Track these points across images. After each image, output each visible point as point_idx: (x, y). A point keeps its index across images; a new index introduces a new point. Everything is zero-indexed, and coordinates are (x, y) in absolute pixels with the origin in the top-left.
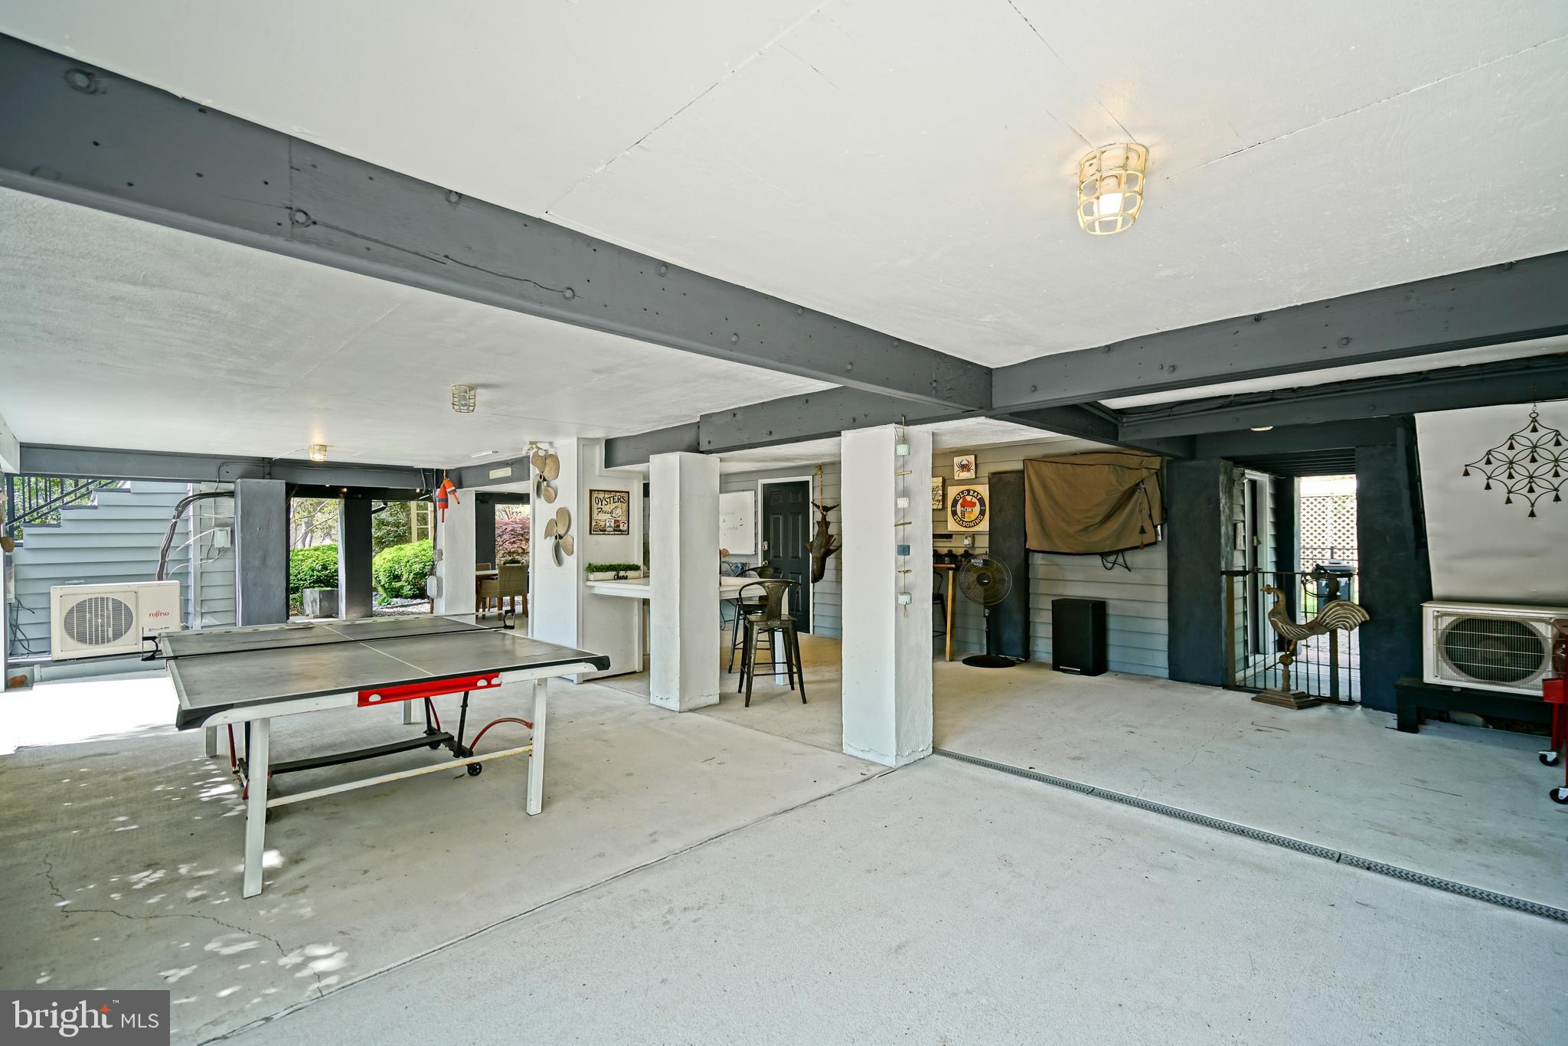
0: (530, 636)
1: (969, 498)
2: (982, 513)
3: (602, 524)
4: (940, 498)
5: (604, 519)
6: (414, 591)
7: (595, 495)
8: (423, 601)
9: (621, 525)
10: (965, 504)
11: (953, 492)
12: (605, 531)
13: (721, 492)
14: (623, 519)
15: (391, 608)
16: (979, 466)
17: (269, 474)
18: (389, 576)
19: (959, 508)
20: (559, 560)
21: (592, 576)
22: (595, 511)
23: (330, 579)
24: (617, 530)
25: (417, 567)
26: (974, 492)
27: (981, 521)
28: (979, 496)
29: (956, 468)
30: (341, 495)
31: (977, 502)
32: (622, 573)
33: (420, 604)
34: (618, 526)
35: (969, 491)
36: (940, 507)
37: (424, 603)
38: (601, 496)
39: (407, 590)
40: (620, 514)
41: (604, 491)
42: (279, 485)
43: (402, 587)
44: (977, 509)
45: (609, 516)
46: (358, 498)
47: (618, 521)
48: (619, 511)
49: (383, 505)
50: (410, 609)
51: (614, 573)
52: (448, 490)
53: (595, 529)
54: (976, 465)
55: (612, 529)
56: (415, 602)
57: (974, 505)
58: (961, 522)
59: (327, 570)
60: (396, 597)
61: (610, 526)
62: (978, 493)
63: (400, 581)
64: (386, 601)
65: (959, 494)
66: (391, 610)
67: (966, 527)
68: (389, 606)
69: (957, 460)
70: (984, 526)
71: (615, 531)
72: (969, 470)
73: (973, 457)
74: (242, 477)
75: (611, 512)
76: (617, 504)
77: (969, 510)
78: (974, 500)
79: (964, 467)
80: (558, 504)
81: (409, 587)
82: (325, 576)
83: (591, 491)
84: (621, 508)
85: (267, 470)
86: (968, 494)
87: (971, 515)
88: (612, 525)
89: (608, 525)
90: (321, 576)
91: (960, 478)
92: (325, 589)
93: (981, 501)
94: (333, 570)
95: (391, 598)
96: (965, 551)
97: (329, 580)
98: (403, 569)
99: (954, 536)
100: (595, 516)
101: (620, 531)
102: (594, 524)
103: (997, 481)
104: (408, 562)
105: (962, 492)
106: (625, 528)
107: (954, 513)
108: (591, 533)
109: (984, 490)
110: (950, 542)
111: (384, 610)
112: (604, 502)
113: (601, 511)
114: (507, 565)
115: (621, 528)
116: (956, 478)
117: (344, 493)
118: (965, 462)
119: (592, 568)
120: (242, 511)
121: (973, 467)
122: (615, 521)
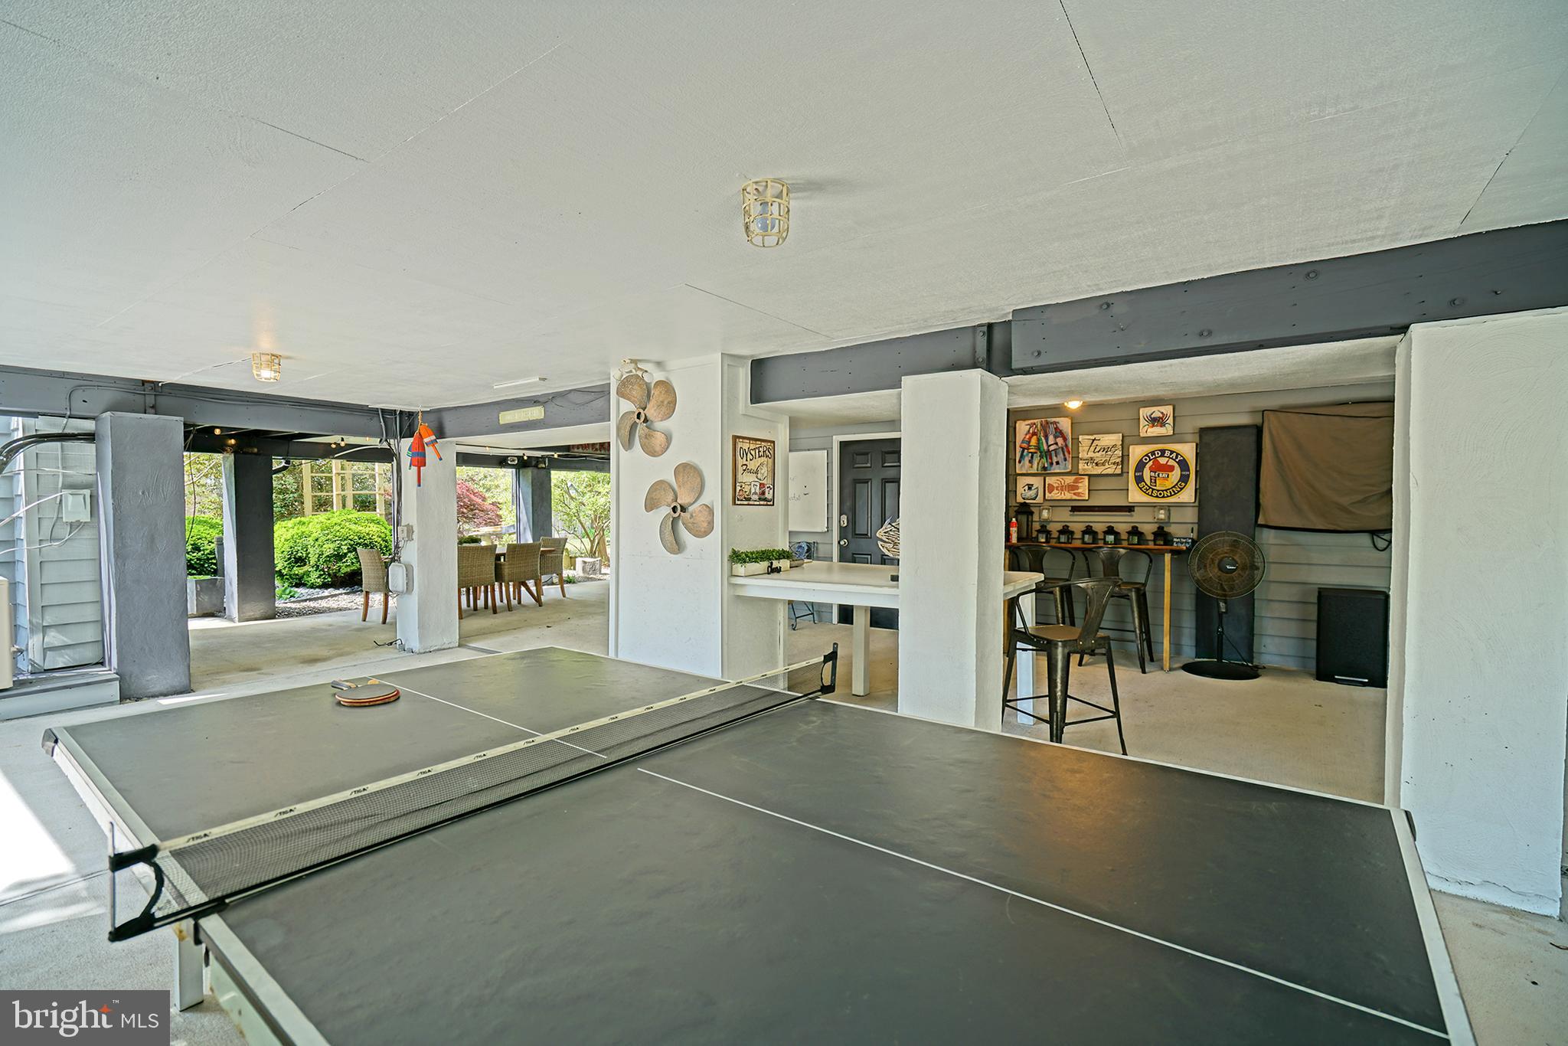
0: (612, 655)
1: (1163, 461)
2: (1184, 479)
3: (747, 489)
4: (1119, 460)
5: (749, 482)
6: (324, 578)
7: (739, 444)
8: (337, 592)
9: (767, 491)
10: (1158, 468)
11: (1137, 452)
12: (749, 499)
13: (790, 451)
14: (768, 482)
15: (294, 602)
16: (1177, 419)
17: (153, 407)
18: (289, 559)
19: (1147, 474)
20: (677, 546)
21: (740, 569)
22: (740, 469)
23: (205, 562)
24: (762, 498)
25: (329, 549)
26: (1172, 452)
27: (1181, 489)
28: (1179, 458)
29: (1143, 422)
30: (228, 449)
31: (1176, 465)
32: (774, 564)
33: (335, 595)
34: (763, 493)
35: (1163, 452)
36: (1119, 471)
37: (341, 594)
38: (746, 445)
39: (314, 577)
40: (766, 475)
41: (750, 439)
42: (175, 425)
43: (308, 574)
44: (1176, 474)
45: (754, 477)
46: (252, 453)
47: (763, 485)
48: (764, 471)
49: (283, 464)
50: (323, 604)
51: (766, 564)
52: (426, 440)
53: (739, 498)
54: (1174, 417)
55: (757, 497)
56: (327, 593)
57: (1172, 468)
58: (1148, 490)
59: (200, 551)
60: (297, 586)
61: (755, 493)
62: (1178, 454)
63: (305, 565)
64: (288, 591)
65: (1147, 455)
66: (297, 605)
67: (1157, 497)
68: (293, 599)
69: (1145, 412)
70: (1188, 495)
71: (759, 499)
72: (1163, 425)
73: (1171, 407)
74: (114, 408)
75: (757, 472)
76: (762, 459)
77: (1163, 475)
78: (1171, 463)
79: (1155, 421)
80: (674, 457)
81: (318, 573)
82: (198, 559)
83: (735, 438)
84: (767, 466)
85: (150, 400)
86: (1162, 455)
87: (1167, 483)
88: (758, 491)
89: (753, 490)
90: (191, 560)
91: (1149, 435)
92: (202, 577)
93: (1183, 464)
94: (208, 551)
95: (292, 587)
96: (1159, 528)
97: (203, 565)
98: (311, 550)
99: (1136, 509)
100: (740, 478)
101: (765, 500)
102: (738, 488)
103: (1206, 436)
104: (317, 540)
105: (1153, 453)
106: (771, 497)
107: (1139, 480)
108: (734, 504)
109: (1188, 451)
110: (1132, 516)
111: (289, 605)
112: (748, 456)
113: (745, 469)
114: (465, 545)
115: (767, 495)
116: (1142, 435)
117: (232, 446)
118: (1157, 414)
119: (737, 557)
120: (113, 464)
121: (1170, 421)
122: (761, 484)
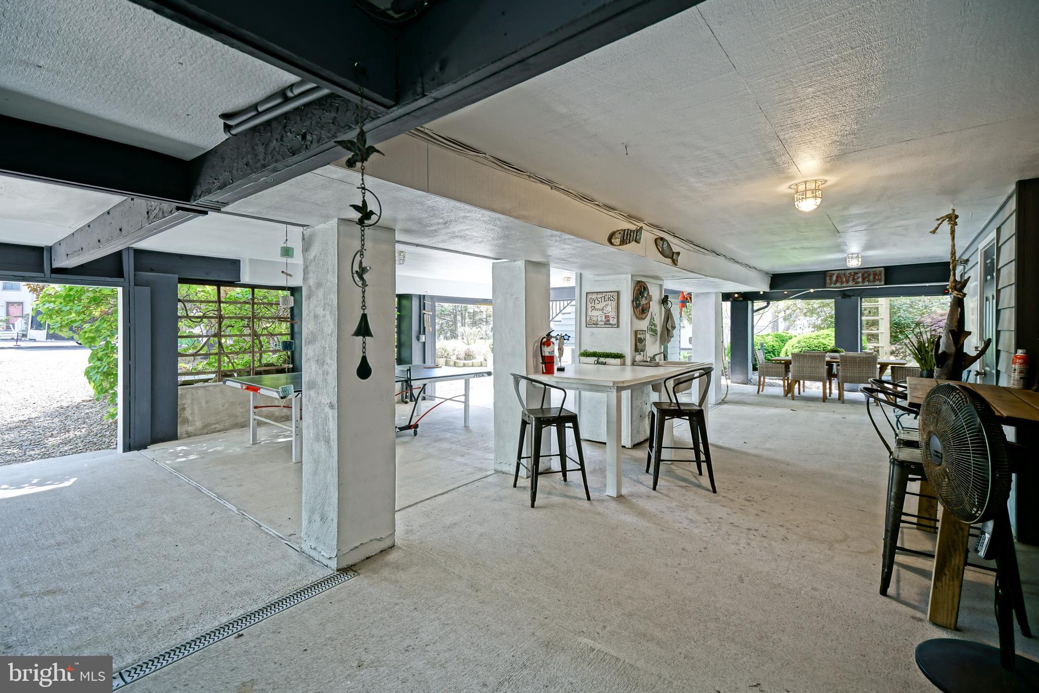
3: (595, 319)
5: (597, 315)
7: (589, 297)
9: (611, 319)
12: (597, 324)
14: (613, 314)
21: (582, 360)
22: (590, 309)
24: (607, 323)
32: (602, 360)
34: (608, 321)
38: (594, 296)
40: (610, 310)
41: (597, 293)
45: (600, 312)
47: (608, 316)
48: (609, 308)
51: (596, 359)
53: (589, 323)
55: (603, 323)
61: (601, 321)
71: (605, 324)
75: (602, 310)
76: (607, 302)
83: (587, 294)
84: (611, 305)
88: (603, 319)
89: (599, 319)
100: (590, 313)
101: (610, 324)
102: (588, 319)
106: (615, 322)
108: (585, 327)
112: (597, 302)
113: (594, 308)
115: (611, 322)
119: (582, 354)
122: (605, 316)
